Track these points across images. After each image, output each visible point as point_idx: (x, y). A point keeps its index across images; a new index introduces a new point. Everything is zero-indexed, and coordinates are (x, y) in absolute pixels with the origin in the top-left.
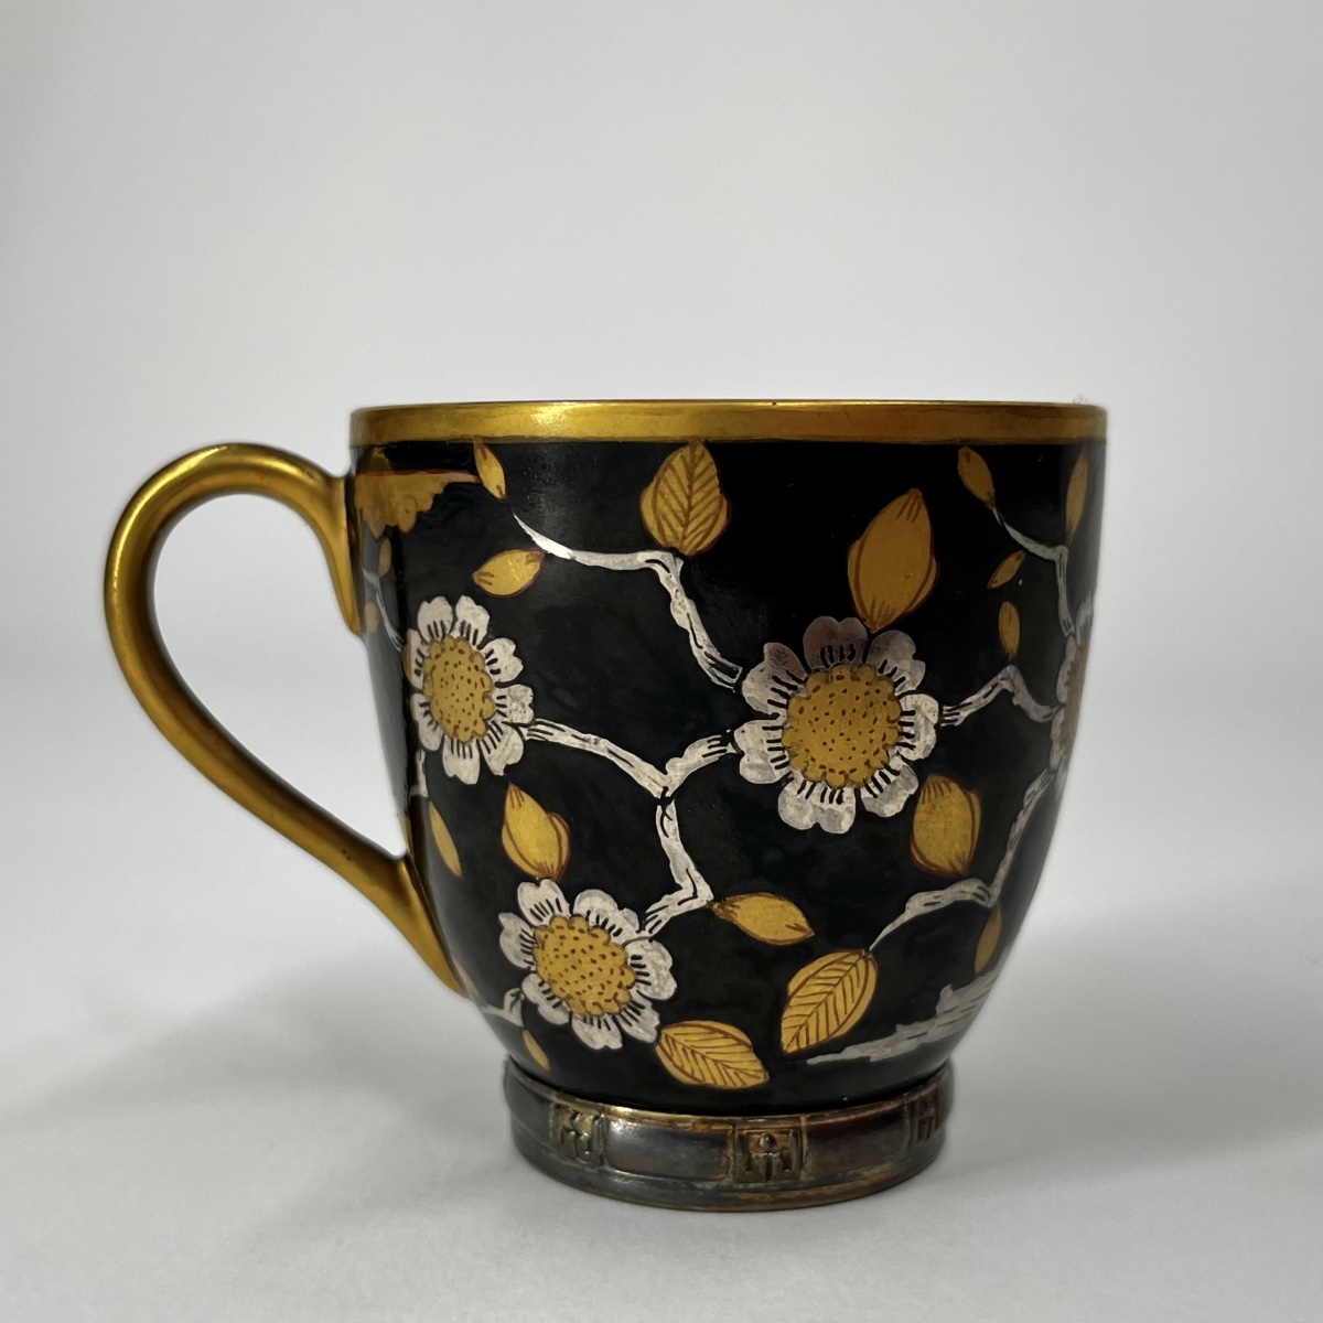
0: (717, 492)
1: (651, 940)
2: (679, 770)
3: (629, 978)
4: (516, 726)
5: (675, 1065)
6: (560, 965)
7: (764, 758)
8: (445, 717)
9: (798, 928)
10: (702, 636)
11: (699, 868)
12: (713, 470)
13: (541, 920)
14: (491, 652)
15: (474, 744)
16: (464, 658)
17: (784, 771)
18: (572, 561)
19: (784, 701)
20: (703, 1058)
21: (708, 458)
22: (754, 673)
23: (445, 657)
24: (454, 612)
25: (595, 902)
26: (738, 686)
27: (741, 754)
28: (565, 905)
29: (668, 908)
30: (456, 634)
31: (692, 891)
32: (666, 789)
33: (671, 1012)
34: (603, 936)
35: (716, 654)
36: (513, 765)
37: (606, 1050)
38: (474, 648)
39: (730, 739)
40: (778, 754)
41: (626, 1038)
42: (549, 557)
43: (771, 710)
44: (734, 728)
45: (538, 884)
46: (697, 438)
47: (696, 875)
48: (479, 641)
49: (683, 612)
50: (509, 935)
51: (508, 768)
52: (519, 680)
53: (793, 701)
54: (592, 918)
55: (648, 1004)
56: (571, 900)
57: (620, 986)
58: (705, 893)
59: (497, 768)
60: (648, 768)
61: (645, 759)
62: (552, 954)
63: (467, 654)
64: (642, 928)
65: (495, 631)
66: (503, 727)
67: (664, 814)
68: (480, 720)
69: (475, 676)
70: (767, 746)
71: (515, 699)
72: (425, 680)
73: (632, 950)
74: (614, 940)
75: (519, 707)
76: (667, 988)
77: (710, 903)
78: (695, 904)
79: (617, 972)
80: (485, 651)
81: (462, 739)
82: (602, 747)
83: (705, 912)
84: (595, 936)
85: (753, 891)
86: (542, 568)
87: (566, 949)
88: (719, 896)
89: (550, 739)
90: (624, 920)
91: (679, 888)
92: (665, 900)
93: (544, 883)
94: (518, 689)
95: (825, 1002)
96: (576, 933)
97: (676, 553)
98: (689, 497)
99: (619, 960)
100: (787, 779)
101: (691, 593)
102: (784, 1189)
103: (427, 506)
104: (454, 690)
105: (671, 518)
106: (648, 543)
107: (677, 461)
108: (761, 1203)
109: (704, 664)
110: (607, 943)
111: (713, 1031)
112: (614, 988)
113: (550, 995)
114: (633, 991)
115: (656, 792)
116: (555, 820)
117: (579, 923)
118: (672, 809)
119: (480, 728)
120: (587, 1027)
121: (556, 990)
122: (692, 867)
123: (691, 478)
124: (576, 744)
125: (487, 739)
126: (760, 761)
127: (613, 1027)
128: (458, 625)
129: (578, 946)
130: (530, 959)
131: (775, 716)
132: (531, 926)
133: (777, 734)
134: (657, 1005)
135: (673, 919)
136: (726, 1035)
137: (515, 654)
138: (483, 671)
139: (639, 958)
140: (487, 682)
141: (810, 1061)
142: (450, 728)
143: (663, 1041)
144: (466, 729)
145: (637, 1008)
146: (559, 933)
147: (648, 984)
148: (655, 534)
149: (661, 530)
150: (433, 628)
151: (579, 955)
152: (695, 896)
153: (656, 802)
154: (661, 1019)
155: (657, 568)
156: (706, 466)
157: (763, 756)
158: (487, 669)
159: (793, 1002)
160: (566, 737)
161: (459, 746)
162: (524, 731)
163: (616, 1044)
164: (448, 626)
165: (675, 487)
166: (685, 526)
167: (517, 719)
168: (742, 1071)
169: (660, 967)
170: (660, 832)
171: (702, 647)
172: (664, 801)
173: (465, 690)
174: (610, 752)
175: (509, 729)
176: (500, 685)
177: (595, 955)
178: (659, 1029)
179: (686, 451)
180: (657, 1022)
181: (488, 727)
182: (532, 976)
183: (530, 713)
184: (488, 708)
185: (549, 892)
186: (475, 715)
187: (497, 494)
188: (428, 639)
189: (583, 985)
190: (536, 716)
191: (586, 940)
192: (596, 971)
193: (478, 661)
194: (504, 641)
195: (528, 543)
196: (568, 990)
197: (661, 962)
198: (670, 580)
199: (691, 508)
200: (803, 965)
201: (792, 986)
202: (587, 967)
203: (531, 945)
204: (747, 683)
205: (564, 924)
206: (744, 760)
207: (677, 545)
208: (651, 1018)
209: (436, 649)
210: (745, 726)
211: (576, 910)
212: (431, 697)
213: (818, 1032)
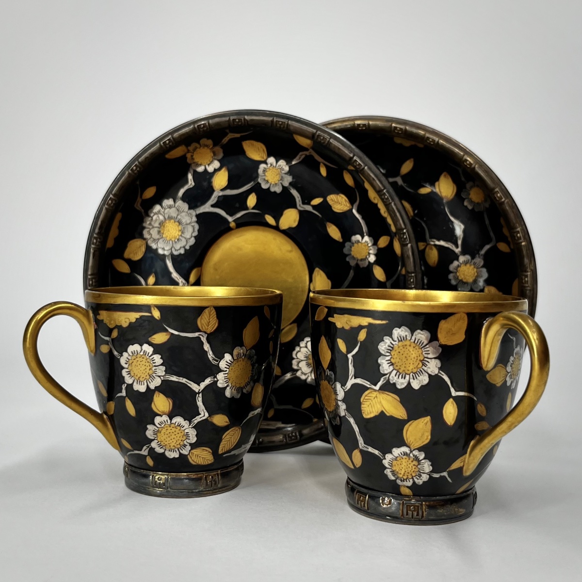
0: (216, 318)
1: (192, 428)
2: (203, 385)
3: (185, 438)
4: (159, 376)
5: (192, 460)
6: (165, 437)
7: (223, 381)
8: (136, 375)
9: (227, 422)
10: (211, 353)
11: (206, 409)
12: (215, 313)
13: (161, 425)
14: (153, 358)
15: (145, 382)
16: (144, 360)
17: (227, 384)
18: (178, 335)
19: (228, 367)
20: (200, 457)
21: (214, 310)
22: (222, 361)
23: (137, 359)
24: (141, 348)
25: (178, 420)
26: (218, 364)
27: (218, 380)
28: (169, 421)
29: (197, 419)
30: (142, 353)
31: (204, 414)
32: (199, 390)
33: (193, 446)
34: (179, 428)
35: (214, 357)
36: (157, 387)
37: (174, 458)
38: (148, 357)
39: (215, 377)
40: (226, 380)
41: (180, 454)
42: (172, 334)
43: (226, 369)
44: (217, 374)
45: (161, 416)
46: (211, 306)
47: (205, 411)
48: (149, 355)
49: (207, 347)
50: (150, 430)
51: (156, 387)
52: (162, 365)
53: (230, 367)
54: (177, 424)
55: (188, 445)
56: (171, 419)
57: (182, 441)
58: (207, 415)
59: (152, 387)
60: (196, 385)
61: (195, 383)
62: (163, 434)
63: (145, 358)
64: (190, 425)
65: (155, 353)
66: (155, 377)
67: (198, 396)
68: (148, 375)
69: (147, 364)
70: (224, 378)
71: (159, 370)
72: (129, 365)
73: (186, 431)
74: (182, 429)
75: (161, 371)
76: (193, 439)
77: (208, 417)
78: (204, 418)
79: (181, 437)
80: (151, 358)
81: (141, 380)
82: (184, 380)
83: (206, 420)
84: (177, 428)
85: (217, 414)
86: (170, 337)
87: (168, 432)
88: (210, 416)
89: (170, 379)
90: (185, 423)
91: (201, 414)
92: (197, 417)
93: (163, 416)
94: (161, 367)
95: (230, 440)
96: (171, 428)
97: (205, 333)
98: (209, 320)
99: (182, 434)
100: (228, 386)
101: (208, 342)
102: (214, 490)
103: (134, 320)
104: (140, 368)
105: (205, 324)
106: (199, 331)
107: (207, 311)
108: (209, 494)
109: (211, 359)
110: (179, 430)
111: (204, 450)
112: (180, 441)
113: (160, 445)
114: (185, 442)
115: (197, 391)
116: (169, 400)
117: (172, 425)
118: (200, 395)
119: (148, 377)
120: (170, 453)
121: (162, 443)
122: (204, 409)
123: (210, 315)
124: (177, 380)
125: (150, 380)
126: (222, 382)
127: (178, 452)
128: (143, 351)
129: (171, 431)
130: (156, 436)
131: (226, 371)
132: (158, 427)
133: (226, 375)
134: (191, 444)
135: (198, 422)
136: (207, 451)
137: (161, 358)
138: (150, 363)
139: (188, 433)
140: (151, 365)
141: (224, 456)
142: (137, 378)
143: (190, 454)
144: (143, 378)
145: (185, 446)
146: (166, 428)
147: (189, 439)
148: (201, 328)
149: (202, 327)
150: (133, 352)
151: (171, 434)
152: (204, 416)
153: (197, 393)
154: (191, 448)
155: (201, 336)
156: (214, 312)
157: (223, 380)
158: (152, 362)
159: (223, 441)
160: (174, 378)
161: (140, 382)
162: (162, 377)
163: (177, 456)
164: (139, 352)
165: (206, 317)
166: (208, 326)
167: (160, 374)
168: (208, 459)
169: (193, 435)
170: (197, 401)
171: (211, 355)
172: (199, 393)
173: (144, 368)
174: (186, 382)
175: (157, 377)
176: (155, 366)
177: (176, 433)
178: (190, 451)
179: (209, 309)
180: (190, 449)
181: (150, 377)
182: (155, 441)
183: (164, 373)
184: (151, 372)
185: (165, 418)
186: (147, 374)
187: (158, 319)
188: (131, 354)
189: (171, 441)
190: (166, 373)
191: (174, 430)
192: (175, 437)
193: (148, 360)
194: (157, 355)
195: (167, 331)
196: (166, 443)
197: (194, 433)
198: (204, 339)
199: (210, 322)
200: (227, 431)
201: (223, 437)
202: (173, 436)
203: (156, 433)
204: (220, 363)
205: (168, 426)
206: (218, 382)
207: (205, 331)
208: (189, 448)
209: (134, 357)
210: (219, 374)
211: (172, 422)
212: (131, 370)
213: (227, 448)
